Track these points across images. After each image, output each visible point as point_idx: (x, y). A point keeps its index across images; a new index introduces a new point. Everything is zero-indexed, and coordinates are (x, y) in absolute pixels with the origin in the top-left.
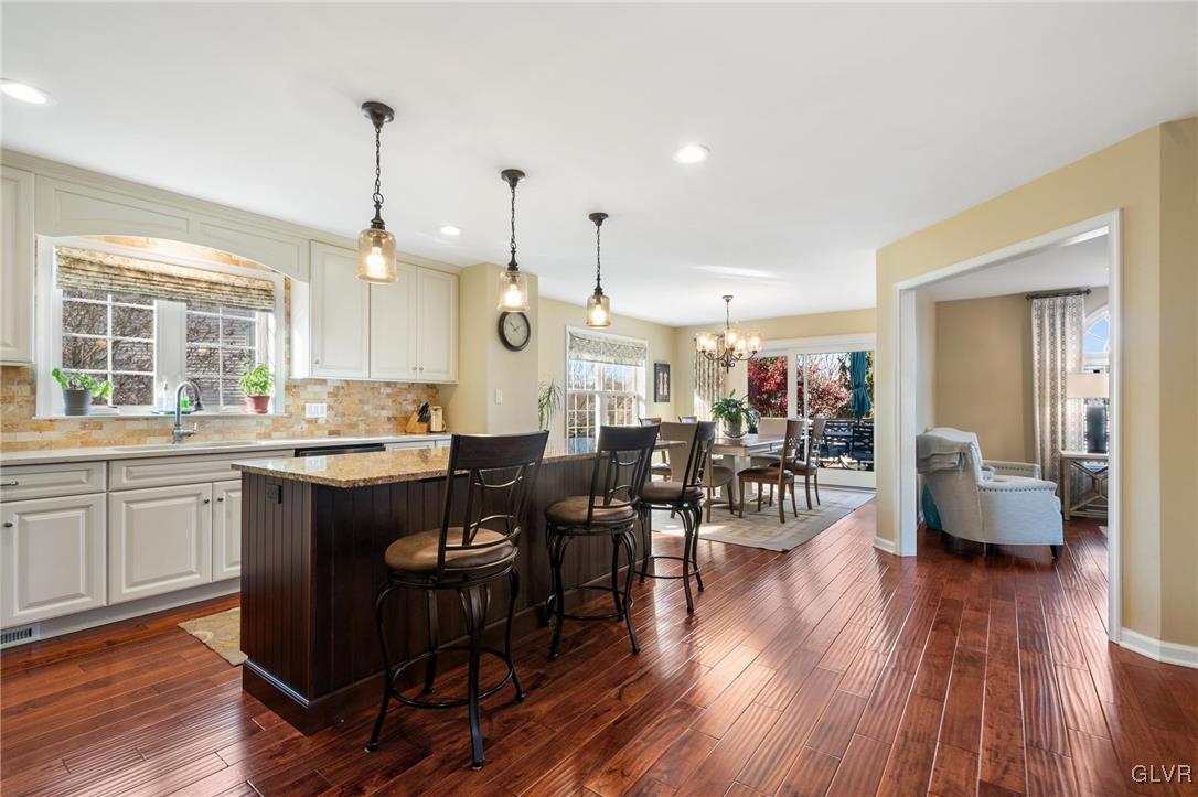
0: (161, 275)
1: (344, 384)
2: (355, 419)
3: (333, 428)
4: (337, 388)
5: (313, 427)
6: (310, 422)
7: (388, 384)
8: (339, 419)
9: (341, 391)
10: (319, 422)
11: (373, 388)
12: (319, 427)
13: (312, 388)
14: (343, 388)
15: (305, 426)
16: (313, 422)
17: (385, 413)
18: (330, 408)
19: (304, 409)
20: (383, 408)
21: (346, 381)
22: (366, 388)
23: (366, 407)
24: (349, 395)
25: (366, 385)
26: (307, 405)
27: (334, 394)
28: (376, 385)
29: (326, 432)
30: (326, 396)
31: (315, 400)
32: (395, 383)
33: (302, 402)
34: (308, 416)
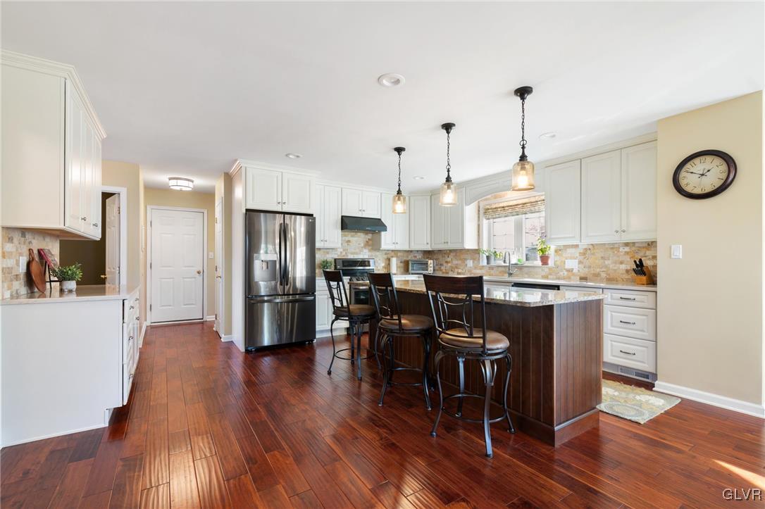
0: (508, 206)
1: (591, 247)
2: (598, 270)
3: (582, 276)
4: (586, 249)
5: (570, 274)
6: (568, 271)
7: (627, 244)
8: (586, 270)
9: (589, 251)
10: (574, 271)
11: (612, 248)
12: (574, 275)
13: (570, 251)
14: (590, 249)
15: (566, 273)
16: (570, 271)
17: (623, 267)
18: (580, 262)
19: (565, 263)
20: (621, 263)
21: (592, 245)
22: (607, 248)
23: (607, 262)
24: (593, 254)
25: (607, 246)
26: (566, 261)
27: (584, 254)
28: (616, 246)
29: (578, 278)
30: (578, 255)
31: (571, 258)
32: (634, 243)
33: (564, 259)
34: (566, 267)
